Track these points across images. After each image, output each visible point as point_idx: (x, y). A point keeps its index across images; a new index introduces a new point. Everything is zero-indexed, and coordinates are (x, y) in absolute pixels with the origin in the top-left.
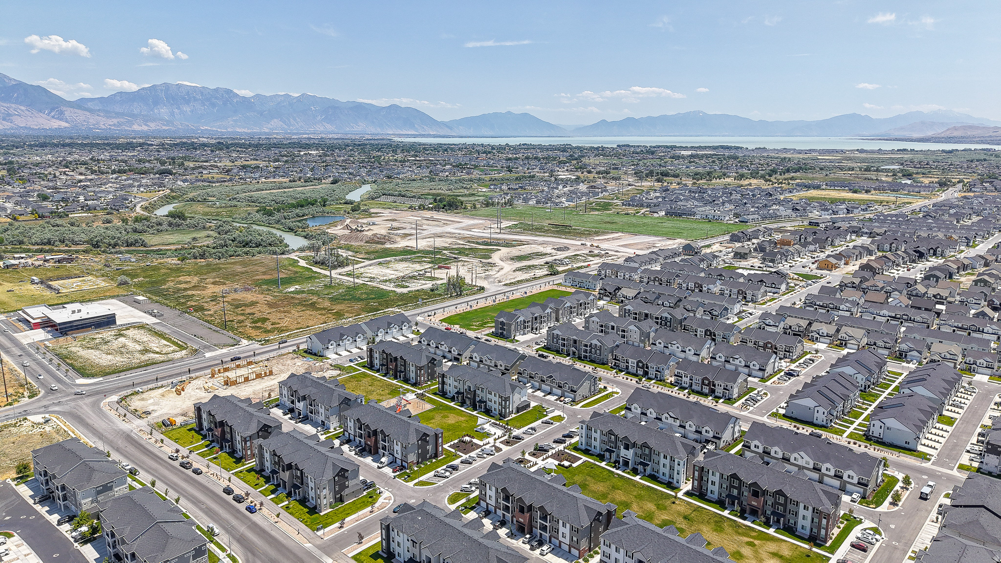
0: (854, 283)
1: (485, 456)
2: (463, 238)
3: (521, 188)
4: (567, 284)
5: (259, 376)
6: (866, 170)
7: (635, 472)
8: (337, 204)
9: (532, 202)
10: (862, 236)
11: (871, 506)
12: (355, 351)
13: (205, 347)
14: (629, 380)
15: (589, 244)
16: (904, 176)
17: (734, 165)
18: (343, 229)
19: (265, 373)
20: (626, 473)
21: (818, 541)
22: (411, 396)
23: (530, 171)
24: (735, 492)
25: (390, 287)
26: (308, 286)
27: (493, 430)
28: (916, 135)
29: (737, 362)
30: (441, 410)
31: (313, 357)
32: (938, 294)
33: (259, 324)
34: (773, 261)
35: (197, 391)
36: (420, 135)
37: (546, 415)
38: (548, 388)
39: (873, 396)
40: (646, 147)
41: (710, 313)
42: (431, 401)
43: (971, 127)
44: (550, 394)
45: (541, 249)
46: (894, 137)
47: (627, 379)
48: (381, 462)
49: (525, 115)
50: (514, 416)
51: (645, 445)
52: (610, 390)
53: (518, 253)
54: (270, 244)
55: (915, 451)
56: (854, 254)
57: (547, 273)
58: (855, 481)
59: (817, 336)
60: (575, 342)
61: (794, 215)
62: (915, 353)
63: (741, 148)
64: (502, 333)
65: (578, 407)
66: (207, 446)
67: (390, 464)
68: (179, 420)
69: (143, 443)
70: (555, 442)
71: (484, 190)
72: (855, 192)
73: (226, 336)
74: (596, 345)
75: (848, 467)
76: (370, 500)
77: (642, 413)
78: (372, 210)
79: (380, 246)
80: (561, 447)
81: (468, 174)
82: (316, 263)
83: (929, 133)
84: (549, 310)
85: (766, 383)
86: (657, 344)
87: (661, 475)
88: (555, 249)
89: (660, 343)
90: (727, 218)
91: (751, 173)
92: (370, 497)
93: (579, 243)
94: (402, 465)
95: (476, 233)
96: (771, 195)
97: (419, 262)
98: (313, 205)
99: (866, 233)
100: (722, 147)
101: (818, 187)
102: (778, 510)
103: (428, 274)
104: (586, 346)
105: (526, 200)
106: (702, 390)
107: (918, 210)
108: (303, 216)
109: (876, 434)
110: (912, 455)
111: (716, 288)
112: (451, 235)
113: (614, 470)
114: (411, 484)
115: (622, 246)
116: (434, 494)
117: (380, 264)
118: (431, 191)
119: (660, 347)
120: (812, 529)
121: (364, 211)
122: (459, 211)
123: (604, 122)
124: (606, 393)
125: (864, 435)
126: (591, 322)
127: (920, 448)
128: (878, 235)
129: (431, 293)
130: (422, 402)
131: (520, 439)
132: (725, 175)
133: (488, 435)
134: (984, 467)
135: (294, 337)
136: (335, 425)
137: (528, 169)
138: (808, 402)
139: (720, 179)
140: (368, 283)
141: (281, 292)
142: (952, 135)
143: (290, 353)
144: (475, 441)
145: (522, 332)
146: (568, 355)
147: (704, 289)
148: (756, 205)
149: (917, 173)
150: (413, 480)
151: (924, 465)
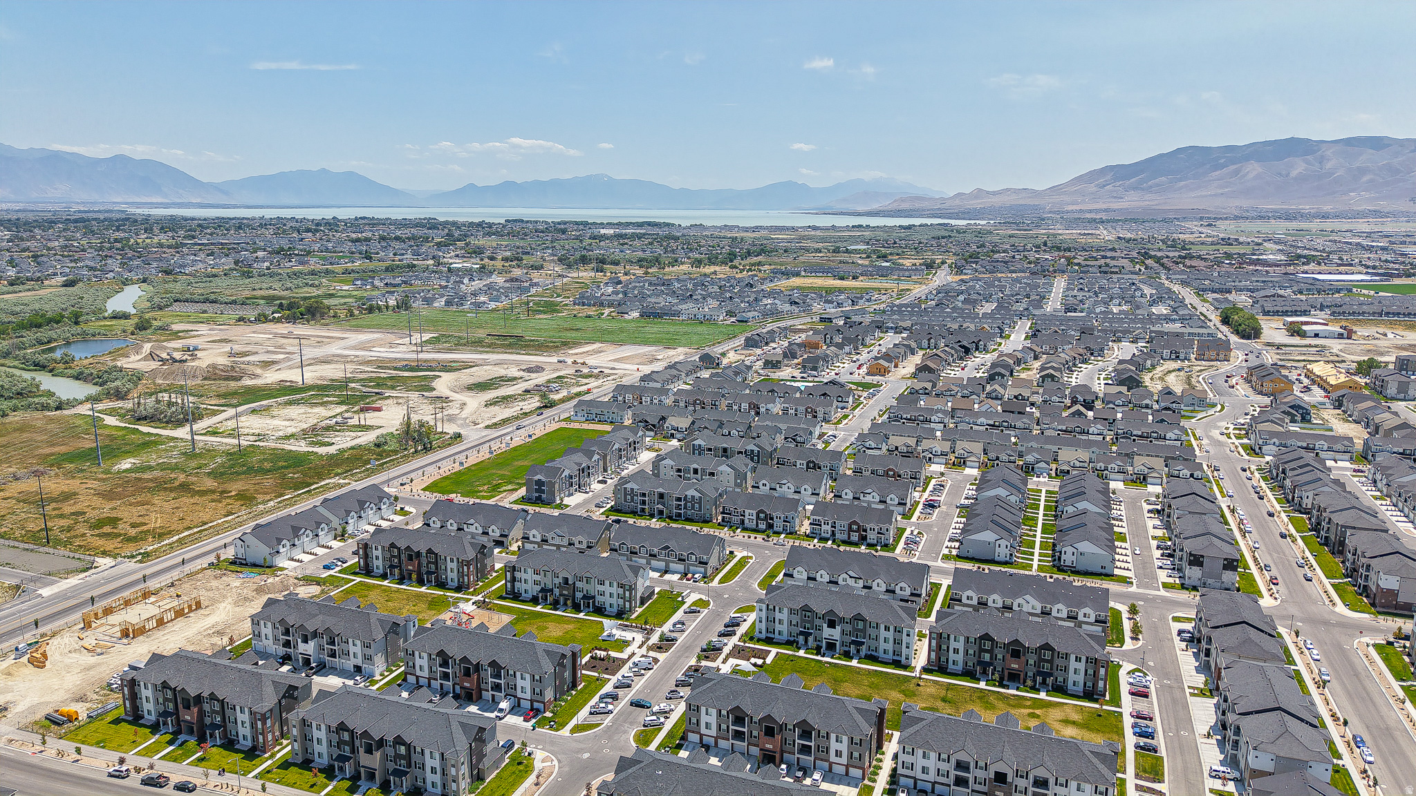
0: (926, 389)
1: (643, 672)
2: (368, 363)
3: (405, 282)
4: (579, 418)
5: (179, 613)
6: (834, 252)
7: (847, 655)
8: (99, 319)
9: (440, 303)
10: (887, 331)
11: (1116, 645)
12: (321, 551)
13: (32, 580)
14: (752, 538)
15: (569, 361)
16: (879, 257)
17: (679, 248)
18: (145, 359)
19: (190, 606)
20: (836, 659)
21: (1095, 697)
22: (469, 607)
23: (398, 257)
24: (987, 657)
25: (301, 447)
26: (153, 458)
27: (628, 635)
28: (861, 208)
29: (869, 498)
30: (527, 619)
31: (257, 570)
32: (1020, 394)
33: (107, 529)
34: (815, 369)
35: (73, 655)
36: (173, 204)
37: (683, 602)
38: (662, 565)
39: (1031, 520)
40: (546, 223)
41: (794, 440)
42: (503, 609)
43: (918, 198)
44: (666, 572)
45: (500, 371)
46: (840, 211)
47: (749, 537)
48: (501, 710)
49: (351, 175)
50: (639, 610)
51: (858, 618)
52: (739, 555)
53: (472, 381)
54: (20, 394)
55: (1113, 576)
56: (900, 353)
57: (538, 404)
58: (1092, 619)
59: (930, 455)
60: (661, 496)
61: (797, 310)
62: (1043, 465)
63: (673, 225)
64: (540, 495)
65: (715, 583)
66: (170, 743)
67: (514, 710)
68: (82, 710)
69: (35, 760)
70: (722, 635)
71: (346, 288)
72: (842, 278)
73: (58, 557)
74: (693, 497)
75: (1081, 605)
76: (521, 767)
77: (809, 578)
78: (175, 327)
79: (233, 384)
80: (734, 640)
81: (302, 263)
82: (139, 419)
83: (875, 206)
84: (596, 457)
85: (912, 520)
86: (761, 486)
87: (881, 654)
88: (524, 370)
89: (764, 485)
90: (721, 318)
91: (709, 258)
92: (519, 764)
93: (555, 359)
94: (532, 709)
95: (382, 352)
96: (752, 286)
97: (322, 404)
98: (57, 322)
99: (892, 328)
100: (649, 224)
101: (797, 274)
102: (1043, 668)
103: (355, 421)
104: (679, 499)
105: (428, 301)
106: (849, 538)
107: (923, 297)
108: (49, 342)
109: (1068, 563)
110: (1112, 580)
111: (776, 408)
112: (344, 359)
113: (819, 658)
114: (565, 732)
115: (615, 360)
116: (610, 739)
117: (254, 411)
118: (255, 293)
119: (764, 490)
120: (1085, 683)
121: (160, 328)
122: (327, 321)
123: (472, 186)
124: (736, 560)
125: (1054, 566)
126: (661, 468)
127: (1117, 572)
128: (905, 329)
129: (378, 450)
130: (488, 612)
131: (672, 640)
132: (676, 261)
133: (626, 643)
134: (1187, 582)
135: (193, 542)
136: (381, 669)
137: (395, 254)
138: (988, 536)
139: (673, 266)
140: (257, 443)
141: (107, 472)
142: (900, 208)
143: (206, 569)
144: (613, 654)
145: (567, 493)
146: (652, 516)
147: (763, 410)
148: (746, 300)
149: (891, 254)
150: (563, 725)
151: (1130, 589)
